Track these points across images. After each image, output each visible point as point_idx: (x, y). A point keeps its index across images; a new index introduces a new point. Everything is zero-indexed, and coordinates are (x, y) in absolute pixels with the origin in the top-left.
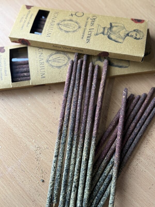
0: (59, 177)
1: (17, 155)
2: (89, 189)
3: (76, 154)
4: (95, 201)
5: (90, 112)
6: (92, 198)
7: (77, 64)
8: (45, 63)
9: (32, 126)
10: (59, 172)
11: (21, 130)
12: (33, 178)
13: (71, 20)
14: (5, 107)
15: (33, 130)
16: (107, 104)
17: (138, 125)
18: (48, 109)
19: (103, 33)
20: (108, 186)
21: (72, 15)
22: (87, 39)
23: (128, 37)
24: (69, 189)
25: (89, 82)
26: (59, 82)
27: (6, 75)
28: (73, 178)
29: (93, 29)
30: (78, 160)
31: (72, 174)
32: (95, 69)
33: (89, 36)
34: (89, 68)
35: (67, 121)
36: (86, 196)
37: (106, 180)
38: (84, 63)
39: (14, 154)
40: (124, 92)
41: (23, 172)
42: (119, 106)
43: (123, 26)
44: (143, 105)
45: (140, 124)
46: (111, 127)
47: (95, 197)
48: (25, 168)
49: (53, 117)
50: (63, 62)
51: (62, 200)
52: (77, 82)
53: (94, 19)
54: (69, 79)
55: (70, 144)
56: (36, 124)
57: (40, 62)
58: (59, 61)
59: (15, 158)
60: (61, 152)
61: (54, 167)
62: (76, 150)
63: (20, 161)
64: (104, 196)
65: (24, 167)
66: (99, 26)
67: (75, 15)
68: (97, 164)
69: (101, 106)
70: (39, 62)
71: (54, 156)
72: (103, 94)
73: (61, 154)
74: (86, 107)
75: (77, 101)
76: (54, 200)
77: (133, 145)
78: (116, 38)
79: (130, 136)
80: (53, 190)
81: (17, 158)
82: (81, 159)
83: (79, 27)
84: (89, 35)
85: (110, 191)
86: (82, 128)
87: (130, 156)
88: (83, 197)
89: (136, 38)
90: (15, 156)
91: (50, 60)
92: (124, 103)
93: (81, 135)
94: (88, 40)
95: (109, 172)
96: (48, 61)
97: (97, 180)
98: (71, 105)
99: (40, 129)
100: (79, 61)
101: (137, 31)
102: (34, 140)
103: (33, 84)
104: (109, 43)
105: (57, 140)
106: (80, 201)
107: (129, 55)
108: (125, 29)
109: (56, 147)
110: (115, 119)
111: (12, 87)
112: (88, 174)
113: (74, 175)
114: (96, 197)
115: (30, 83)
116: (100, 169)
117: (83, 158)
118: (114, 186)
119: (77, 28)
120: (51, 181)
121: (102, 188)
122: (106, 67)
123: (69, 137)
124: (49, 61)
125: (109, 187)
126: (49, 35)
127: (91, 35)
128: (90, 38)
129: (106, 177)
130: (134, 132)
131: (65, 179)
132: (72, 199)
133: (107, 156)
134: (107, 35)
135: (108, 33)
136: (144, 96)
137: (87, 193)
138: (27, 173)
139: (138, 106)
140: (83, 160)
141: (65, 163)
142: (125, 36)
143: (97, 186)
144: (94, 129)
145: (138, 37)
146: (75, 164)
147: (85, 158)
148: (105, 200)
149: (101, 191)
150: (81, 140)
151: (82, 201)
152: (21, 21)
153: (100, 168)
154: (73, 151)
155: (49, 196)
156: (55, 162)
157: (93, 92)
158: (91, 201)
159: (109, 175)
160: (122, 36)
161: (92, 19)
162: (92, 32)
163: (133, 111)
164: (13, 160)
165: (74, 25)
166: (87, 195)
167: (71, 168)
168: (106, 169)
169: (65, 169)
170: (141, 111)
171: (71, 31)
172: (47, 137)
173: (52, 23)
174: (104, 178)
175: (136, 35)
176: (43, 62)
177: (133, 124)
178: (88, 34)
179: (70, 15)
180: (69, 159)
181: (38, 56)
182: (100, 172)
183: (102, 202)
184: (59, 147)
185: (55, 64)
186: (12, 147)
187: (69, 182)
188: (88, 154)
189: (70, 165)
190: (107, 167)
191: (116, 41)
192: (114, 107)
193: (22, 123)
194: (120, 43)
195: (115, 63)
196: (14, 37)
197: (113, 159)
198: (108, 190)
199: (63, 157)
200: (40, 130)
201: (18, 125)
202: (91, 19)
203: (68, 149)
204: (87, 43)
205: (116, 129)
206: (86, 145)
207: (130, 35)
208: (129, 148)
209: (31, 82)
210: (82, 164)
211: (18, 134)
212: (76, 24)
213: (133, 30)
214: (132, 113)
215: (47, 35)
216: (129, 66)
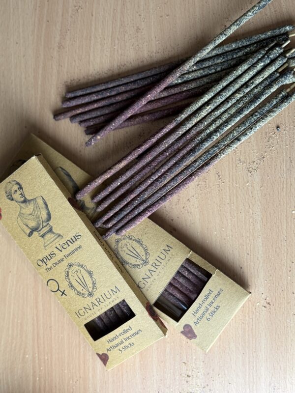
0: (256, 114)
1: (282, 185)
2: (235, 70)
3: (214, 121)
4: (240, 54)
5: (154, 153)
6: (240, 60)
7: (114, 225)
8: (151, 263)
9: (235, 203)
10: (250, 119)
11: (251, 210)
12: (286, 141)
13: (71, 286)
14: (247, 257)
15: (237, 197)
16: (126, 149)
17: (113, 93)
18: (198, 207)
19: (51, 230)
20: (211, 58)
21: (63, 293)
22: (76, 240)
23: (28, 198)
24: (256, 90)
25: (122, 190)
26: (155, 224)
27: (211, 292)
28: (241, 98)
29: (56, 247)
30: (217, 113)
31: (239, 104)
32: (101, 199)
33: (70, 241)
34: (106, 206)
35: (189, 168)
36: (245, 66)
37: (207, 65)
38: (106, 218)
39: (285, 190)
40: (93, 144)
41: (292, 159)
42: (114, 136)
43: (19, 219)
44: (86, 110)
45: (110, 92)
46: (146, 118)
47: (235, 58)
48: (286, 161)
49: (201, 192)
50: (128, 244)
51: (275, 85)
52: (136, 202)
53: (42, 261)
54: (141, 215)
55: (210, 138)
56: (228, 201)
57: (155, 270)
58: (132, 250)
59: (287, 183)
60: (228, 139)
61: (251, 129)
62: (209, 125)
63: (285, 175)
64: (225, 51)
65: (285, 164)
66: (46, 244)
67: (58, 290)
68: (201, 91)
69: (135, 149)
70: (157, 271)
71: (241, 142)
72: (120, 161)
73: (231, 137)
74: (154, 164)
75: (156, 180)
76: (284, 94)
77: (141, 76)
78: (41, 209)
79: (135, 89)
80: (276, 106)
81: (285, 182)
82: (213, 111)
83: (70, 265)
84: (68, 244)
85: (213, 50)
86: (180, 144)
87: (156, 68)
88: (249, 69)
89: (21, 188)
90: (285, 186)
91: (141, 262)
92: (105, 130)
93: (188, 137)
94: (76, 238)
95: (196, 71)
96: (146, 262)
97: (216, 74)
98: (168, 182)
99: (228, 191)
100: (110, 225)
101: (9, 197)
102: (247, 184)
103: (189, 250)
104: (57, 211)
105: (221, 157)
106: (256, 67)
107: (48, 173)
108: (21, 212)
109: (229, 151)
110: (132, 123)
111: (217, 270)
112: (221, 87)
113: (237, 100)
114: (235, 56)
115: (191, 255)
116: (203, 82)
117: (210, 110)
118: (205, 50)
119: (74, 267)
120: (269, 119)
121: (219, 61)
122: (85, 189)
123: (205, 147)
124: (143, 261)
125: (210, 55)
126: (115, 290)
127: (67, 242)
128: (71, 239)
129: (203, 69)
130: (126, 90)
131: (251, 105)
132: (263, 77)
133: (181, 89)
134: (48, 224)
135: (45, 224)
136: (76, 119)
137: (240, 69)
138: (288, 153)
139: (93, 113)
140: (213, 108)
141: (235, 122)
142: (29, 203)
143: (222, 68)
144: (167, 131)
145: (16, 187)
146: (225, 112)
147: (208, 108)
148: (228, 45)
149: (224, 58)
150: (194, 132)
151: (254, 65)
152: (131, 345)
153: (201, 85)
154: (214, 127)
155: (286, 104)
156: (246, 134)
157: (129, 174)
158: (243, 58)
159: (198, 68)
160: (33, 205)
161: (45, 263)
162: (61, 244)
163: (103, 114)
164: (292, 183)
165: (73, 275)
166: (243, 66)
167: (233, 111)
168: (196, 77)
169: (242, 116)
170: (96, 106)
171: (85, 269)
172: (229, 174)
173: (97, 304)
174: (206, 70)
175: (16, 191)
176: (152, 265)
177: (119, 98)
178: (69, 246)
179: (66, 295)
180: (226, 122)
181: (152, 279)
182: (205, 80)
183: (232, 46)
184: (226, 147)
185: (140, 250)
186: (280, 199)
187: (250, 98)
188: (200, 109)
189: (231, 115)
190: (192, 78)
191: (46, 205)
192: (120, 139)
193: (244, 217)
194: (43, 198)
195: (70, 184)
196: (159, 329)
197: (178, 80)
198: (214, 53)
199: (231, 132)
200: (230, 190)
201: (251, 220)
202: (46, 265)
203: (219, 135)
204: (82, 235)
205: (142, 110)
206: (194, 121)
207: (22, 199)
208: (148, 77)
209: (189, 255)
210: (218, 104)
211: (259, 210)
212: (70, 273)
213: (14, 202)
214: (107, 112)
215: (118, 291)
216: (58, 168)
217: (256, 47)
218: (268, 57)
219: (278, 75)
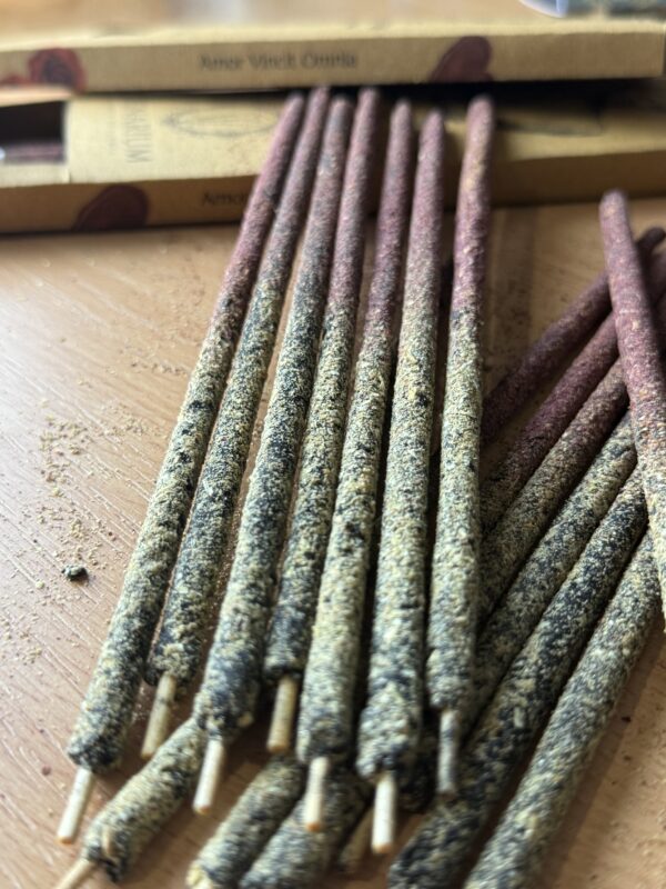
3: (344, 383)
10: (221, 477)
24: (303, 547)
31: (318, 470)
35: (276, 267)
47: (534, 620)
55: (298, 338)
61: (184, 456)
62: (347, 366)
76: (168, 648)
80: (160, 578)
95: (612, 493)
99: (97, 360)
106: (404, 607)
112: (448, 467)
114: (545, 624)
115: (59, 174)
116: (538, 481)
129: (596, 516)
132: (328, 599)
140: (398, 407)
143: (536, 561)
147: (412, 391)
148: (626, 637)
149: (575, 588)
154: (324, 367)
155: (123, 615)
156: (186, 432)
159: (613, 508)
172: (137, 389)
180: (300, 399)
182: (538, 492)
183: (605, 649)
187: (300, 507)
190: (589, 476)
198: (633, 580)
200: (94, 364)
203: (285, 361)
209: (66, 170)
217: (506, 715)
218: (402, 681)
219: (272, 661)
